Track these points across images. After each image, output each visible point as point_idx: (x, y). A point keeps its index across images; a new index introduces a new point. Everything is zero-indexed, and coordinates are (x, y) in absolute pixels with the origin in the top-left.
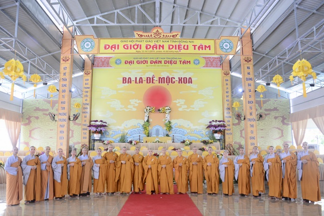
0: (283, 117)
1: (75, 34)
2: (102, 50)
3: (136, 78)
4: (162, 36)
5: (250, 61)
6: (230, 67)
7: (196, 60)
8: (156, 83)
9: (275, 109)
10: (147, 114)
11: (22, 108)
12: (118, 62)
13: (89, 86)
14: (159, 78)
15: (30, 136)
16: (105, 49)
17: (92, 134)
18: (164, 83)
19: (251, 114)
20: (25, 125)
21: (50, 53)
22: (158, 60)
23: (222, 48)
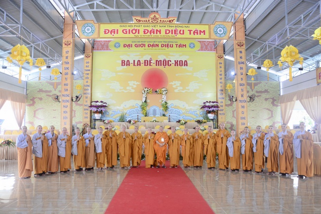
0: (273, 99)
1: (76, 19)
2: (102, 34)
3: (134, 61)
4: (159, 21)
5: (242, 45)
6: (224, 51)
7: (192, 43)
8: (154, 66)
9: (266, 91)
10: (144, 95)
11: (26, 90)
12: (117, 45)
13: (90, 68)
14: (156, 61)
15: (35, 116)
16: (105, 33)
17: (93, 114)
18: (161, 65)
19: (242, 96)
20: (30, 105)
21: (52, 37)
22: (155, 44)
23: (216, 33)
